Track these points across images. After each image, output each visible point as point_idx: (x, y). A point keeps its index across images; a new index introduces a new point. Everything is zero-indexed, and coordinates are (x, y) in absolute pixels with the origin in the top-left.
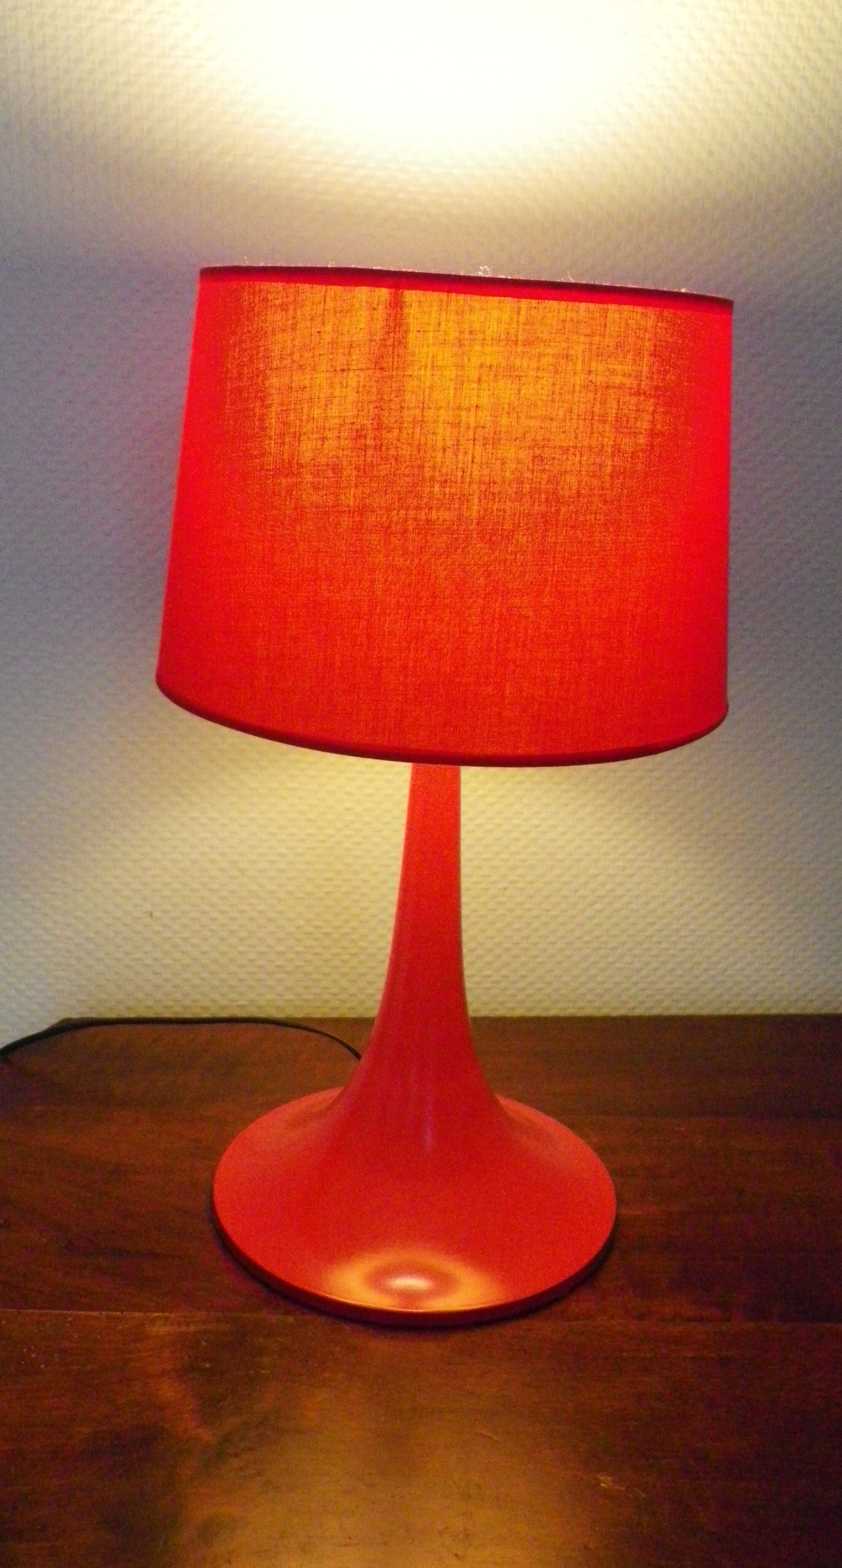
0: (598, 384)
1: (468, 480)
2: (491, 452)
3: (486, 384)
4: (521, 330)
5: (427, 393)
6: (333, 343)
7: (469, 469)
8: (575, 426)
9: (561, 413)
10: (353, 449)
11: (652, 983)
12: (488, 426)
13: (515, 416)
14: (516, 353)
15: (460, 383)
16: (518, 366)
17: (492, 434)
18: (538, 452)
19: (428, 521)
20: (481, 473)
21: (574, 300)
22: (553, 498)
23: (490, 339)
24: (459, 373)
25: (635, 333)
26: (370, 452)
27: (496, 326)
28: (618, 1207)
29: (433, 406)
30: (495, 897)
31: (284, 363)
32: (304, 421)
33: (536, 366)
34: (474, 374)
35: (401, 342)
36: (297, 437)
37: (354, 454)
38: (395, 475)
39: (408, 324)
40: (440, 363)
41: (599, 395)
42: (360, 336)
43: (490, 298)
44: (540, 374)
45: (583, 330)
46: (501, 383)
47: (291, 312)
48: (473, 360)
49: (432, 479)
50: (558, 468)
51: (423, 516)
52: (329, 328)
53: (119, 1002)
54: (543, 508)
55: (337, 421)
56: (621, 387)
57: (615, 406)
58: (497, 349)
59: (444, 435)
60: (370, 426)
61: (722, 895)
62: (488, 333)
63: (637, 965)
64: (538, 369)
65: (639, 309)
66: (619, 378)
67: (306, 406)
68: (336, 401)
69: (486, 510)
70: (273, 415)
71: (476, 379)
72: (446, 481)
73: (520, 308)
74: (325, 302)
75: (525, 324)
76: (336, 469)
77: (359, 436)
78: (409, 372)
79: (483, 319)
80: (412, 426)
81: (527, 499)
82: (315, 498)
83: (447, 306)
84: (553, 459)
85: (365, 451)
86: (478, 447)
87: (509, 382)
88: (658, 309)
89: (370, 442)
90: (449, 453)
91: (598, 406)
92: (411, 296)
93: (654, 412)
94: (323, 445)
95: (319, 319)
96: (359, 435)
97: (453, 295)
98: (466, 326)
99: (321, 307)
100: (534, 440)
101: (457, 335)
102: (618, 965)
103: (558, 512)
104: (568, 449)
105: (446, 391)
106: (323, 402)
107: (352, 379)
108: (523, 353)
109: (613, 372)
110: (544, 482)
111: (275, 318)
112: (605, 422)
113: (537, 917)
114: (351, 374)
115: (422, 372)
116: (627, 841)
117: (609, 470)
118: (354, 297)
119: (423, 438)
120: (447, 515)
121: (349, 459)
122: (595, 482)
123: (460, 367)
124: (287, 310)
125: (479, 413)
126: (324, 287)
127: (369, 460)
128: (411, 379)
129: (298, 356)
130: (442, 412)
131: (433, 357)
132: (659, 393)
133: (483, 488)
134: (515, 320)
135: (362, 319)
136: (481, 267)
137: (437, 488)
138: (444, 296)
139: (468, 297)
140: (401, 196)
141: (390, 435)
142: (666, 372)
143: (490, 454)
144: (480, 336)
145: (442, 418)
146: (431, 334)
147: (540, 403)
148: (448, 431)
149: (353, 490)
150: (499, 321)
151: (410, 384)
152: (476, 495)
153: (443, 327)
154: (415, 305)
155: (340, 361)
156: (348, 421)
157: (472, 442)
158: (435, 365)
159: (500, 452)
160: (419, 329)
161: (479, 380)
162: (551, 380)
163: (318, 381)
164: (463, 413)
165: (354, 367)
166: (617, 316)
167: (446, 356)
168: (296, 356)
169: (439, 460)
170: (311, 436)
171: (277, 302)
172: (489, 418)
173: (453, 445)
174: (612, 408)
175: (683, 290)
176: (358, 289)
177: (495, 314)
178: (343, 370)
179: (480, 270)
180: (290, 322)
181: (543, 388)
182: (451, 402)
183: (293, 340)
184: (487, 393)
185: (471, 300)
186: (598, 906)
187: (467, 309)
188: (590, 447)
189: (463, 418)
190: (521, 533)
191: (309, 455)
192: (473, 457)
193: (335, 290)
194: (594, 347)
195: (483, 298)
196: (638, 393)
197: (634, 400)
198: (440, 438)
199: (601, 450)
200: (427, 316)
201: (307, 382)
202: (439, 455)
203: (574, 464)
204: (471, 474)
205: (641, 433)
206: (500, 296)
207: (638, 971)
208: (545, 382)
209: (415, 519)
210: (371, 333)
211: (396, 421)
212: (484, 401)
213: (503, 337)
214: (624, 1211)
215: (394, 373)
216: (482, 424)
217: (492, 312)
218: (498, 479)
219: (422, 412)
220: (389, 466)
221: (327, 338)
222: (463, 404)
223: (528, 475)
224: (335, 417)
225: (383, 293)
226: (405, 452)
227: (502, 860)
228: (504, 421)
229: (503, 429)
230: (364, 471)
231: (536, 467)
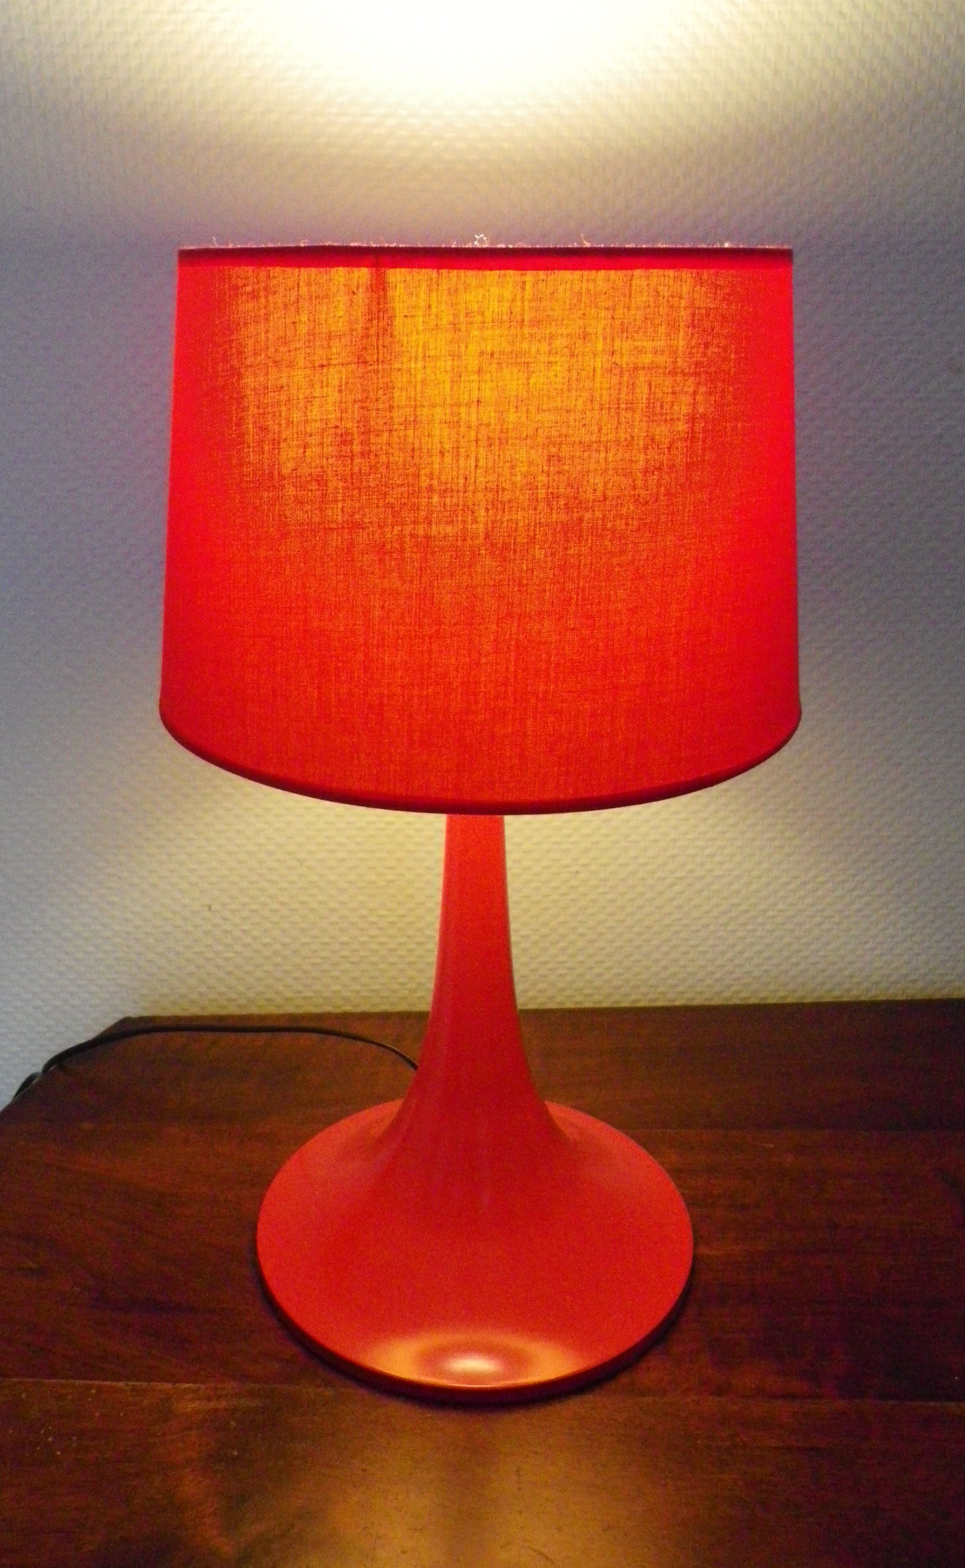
0: (624, 365)
1: (471, 488)
2: (497, 453)
3: (488, 375)
4: (526, 308)
5: (418, 389)
6: (311, 334)
7: (472, 475)
8: (598, 417)
9: (580, 403)
10: (338, 457)
11: (739, 966)
12: (493, 422)
13: (524, 409)
14: (523, 335)
15: (457, 377)
16: (525, 351)
17: (497, 433)
18: (553, 450)
19: (427, 537)
20: (487, 479)
21: (590, 268)
22: (575, 503)
23: (490, 321)
24: (456, 363)
25: (668, 301)
26: (357, 461)
27: (496, 306)
28: (695, 1245)
29: (426, 403)
30: (567, 881)
31: (259, 359)
32: (284, 426)
33: (547, 349)
34: (473, 363)
35: (386, 331)
36: (276, 443)
37: (340, 462)
38: (386, 486)
39: (393, 309)
40: (432, 353)
41: (625, 378)
42: (341, 326)
43: (488, 273)
44: (552, 359)
45: (603, 303)
46: (506, 372)
47: (263, 300)
48: (472, 347)
49: (430, 489)
50: (579, 468)
51: (421, 532)
52: (304, 318)
53: (182, 996)
54: (563, 517)
55: (318, 424)
56: (652, 367)
57: (645, 390)
58: (498, 332)
59: (441, 435)
60: (355, 430)
61: (812, 873)
62: (488, 315)
63: (722, 948)
64: (550, 352)
65: (671, 273)
66: (650, 356)
67: (284, 408)
68: (317, 402)
69: (493, 522)
70: (251, 420)
71: (476, 369)
72: (445, 491)
73: (524, 283)
74: (298, 287)
75: (530, 301)
76: (321, 481)
77: (344, 443)
78: (396, 366)
79: (480, 297)
80: (403, 427)
81: (541, 506)
82: (300, 515)
83: (438, 285)
84: (573, 457)
85: (352, 460)
86: (482, 448)
87: (515, 370)
88: (694, 271)
89: (357, 448)
90: (448, 459)
91: (624, 390)
92: (396, 276)
93: (695, 393)
94: (305, 452)
95: (293, 309)
96: (345, 439)
97: (444, 272)
98: (462, 307)
99: (294, 293)
100: (548, 437)
101: (451, 318)
102: (700, 948)
103: (581, 520)
104: (589, 446)
105: (441, 386)
106: (302, 405)
107: (334, 376)
108: (531, 335)
109: (641, 351)
110: (562, 486)
111: (246, 307)
112: (633, 410)
113: (613, 901)
114: (332, 371)
115: (413, 365)
116: (705, 820)
117: (641, 464)
118: (330, 279)
119: (417, 441)
120: (449, 529)
121: (335, 469)
122: (626, 482)
123: (456, 356)
124: (258, 297)
125: (482, 409)
126: (296, 271)
127: (356, 469)
128: (399, 373)
129: (273, 350)
130: (438, 410)
131: (424, 346)
132: (698, 370)
133: (490, 496)
134: (519, 297)
135: (341, 307)
136: (476, 236)
137: (436, 499)
138: (433, 273)
139: (462, 272)
140: (436, 144)
141: (379, 440)
142: (707, 345)
143: (496, 457)
144: (479, 318)
145: (437, 418)
146: (421, 319)
147: (553, 393)
148: (446, 431)
149: (340, 505)
150: (500, 300)
151: (400, 380)
152: (483, 504)
153: (434, 310)
154: (400, 287)
155: (320, 355)
156: (330, 425)
157: (474, 443)
158: (427, 355)
159: (508, 453)
160: (406, 314)
161: (479, 371)
162: (566, 366)
163: (296, 381)
164: (463, 410)
165: (334, 362)
166: (644, 283)
167: (439, 344)
168: (272, 350)
169: (436, 466)
170: (291, 443)
171: (249, 289)
172: (493, 414)
173: (453, 448)
174: (642, 392)
175: (727, 245)
176: (334, 270)
177: (495, 291)
178: (322, 366)
179: (475, 239)
180: (263, 311)
181: (556, 376)
182: (448, 398)
183: (267, 332)
184: (489, 385)
185: (466, 276)
186: (677, 888)
187: (461, 287)
188: (617, 442)
189: (463, 416)
190: (537, 547)
191: (290, 465)
192: (477, 460)
193: (307, 274)
194: (618, 322)
195: (480, 272)
196: (673, 373)
197: (669, 381)
198: (436, 440)
199: (630, 444)
200: (414, 298)
201: (284, 381)
202: (437, 459)
203: (598, 462)
204: (475, 482)
205: (679, 419)
206: (500, 269)
207: (723, 953)
208: (558, 368)
209: (412, 536)
210: (350, 322)
211: (385, 423)
212: (487, 394)
213: (505, 318)
214: (703, 1250)
215: (380, 367)
216: (485, 421)
217: (492, 289)
218: (507, 485)
219: (415, 410)
220: (379, 475)
221: (303, 329)
222: (461, 400)
223: (542, 478)
224: (316, 421)
225: (363, 274)
226: (398, 457)
227: (573, 843)
228: (512, 417)
229: (511, 426)
230: (353, 481)
231: (552, 469)
